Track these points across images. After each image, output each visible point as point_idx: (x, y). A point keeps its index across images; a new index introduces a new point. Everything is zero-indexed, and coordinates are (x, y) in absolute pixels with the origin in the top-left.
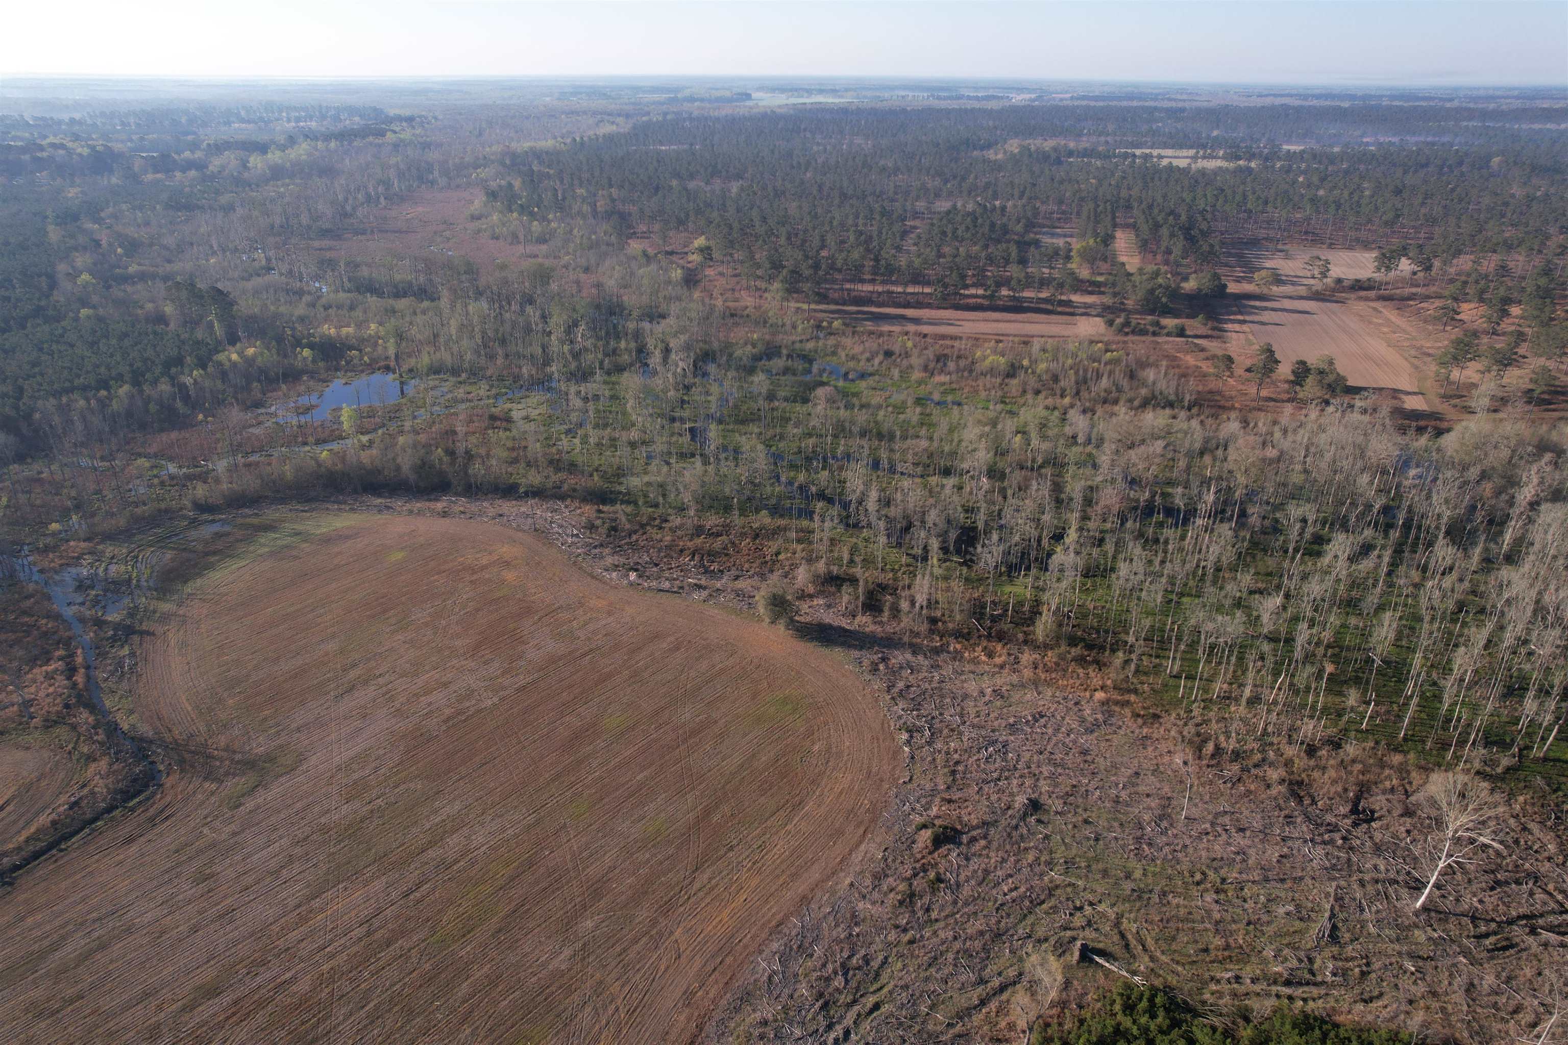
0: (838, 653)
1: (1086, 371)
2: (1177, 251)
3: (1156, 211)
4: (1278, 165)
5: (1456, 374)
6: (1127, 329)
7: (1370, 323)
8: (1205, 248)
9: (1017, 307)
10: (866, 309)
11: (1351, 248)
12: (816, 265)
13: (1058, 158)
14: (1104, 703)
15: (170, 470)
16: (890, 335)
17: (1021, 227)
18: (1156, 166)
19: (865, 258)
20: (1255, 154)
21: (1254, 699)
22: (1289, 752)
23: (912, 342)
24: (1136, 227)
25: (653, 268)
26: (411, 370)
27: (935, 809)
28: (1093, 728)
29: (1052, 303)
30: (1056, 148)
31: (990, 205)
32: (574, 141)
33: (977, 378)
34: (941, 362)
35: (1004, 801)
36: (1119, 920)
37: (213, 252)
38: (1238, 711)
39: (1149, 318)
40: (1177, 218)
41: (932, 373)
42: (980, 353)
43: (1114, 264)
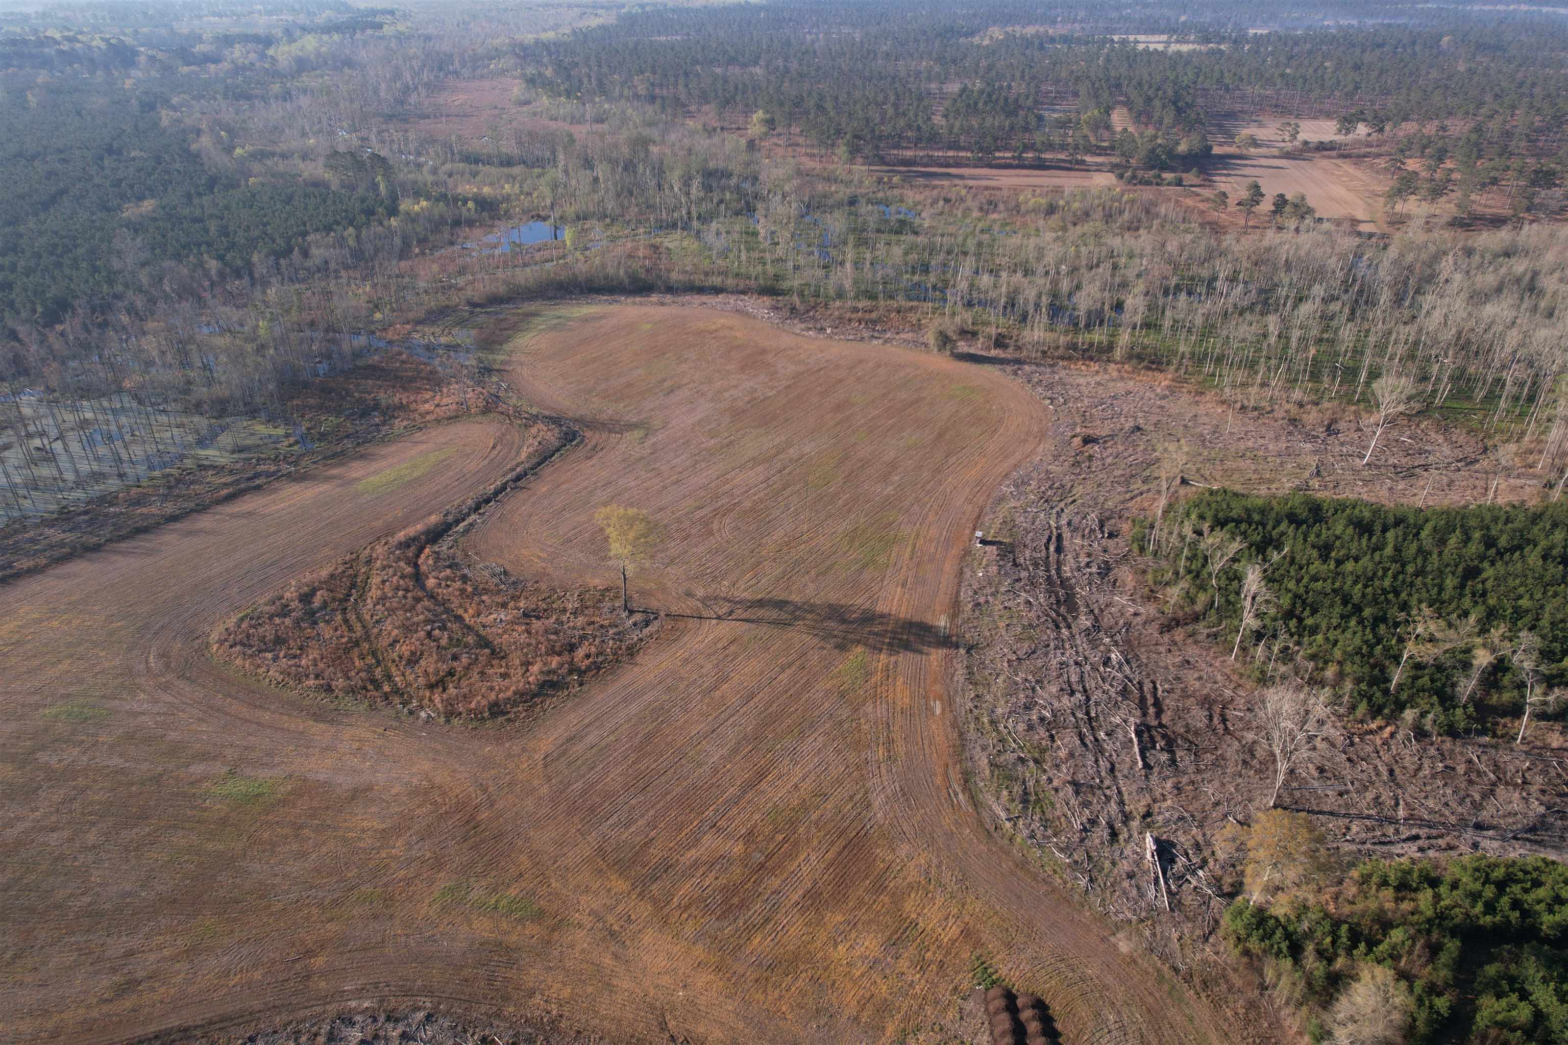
0: (987, 368)
1: (1111, 208)
2: (1168, 120)
3: (1146, 87)
4: (1247, 47)
5: (1399, 207)
6: (1134, 181)
7: (1332, 174)
8: (1193, 116)
9: (1041, 165)
10: (915, 169)
11: (1315, 118)
12: (873, 131)
13: (1041, 44)
14: (1168, 387)
15: (422, 284)
16: (942, 187)
17: (1029, 102)
18: (1134, 49)
19: (910, 127)
20: (1224, 38)
21: (1264, 385)
22: (1287, 406)
23: (963, 192)
24: (1128, 104)
25: (716, 140)
26: (561, 218)
27: (1078, 430)
28: (1164, 397)
29: (1070, 162)
30: (1037, 35)
31: (997, 84)
32: (574, 32)
33: (1024, 216)
34: (992, 205)
35: (1119, 426)
36: (1198, 470)
37: (304, 134)
38: (1254, 390)
39: (1151, 173)
40: (1165, 93)
41: (987, 212)
42: (1021, 198)
43: (1114, 133)
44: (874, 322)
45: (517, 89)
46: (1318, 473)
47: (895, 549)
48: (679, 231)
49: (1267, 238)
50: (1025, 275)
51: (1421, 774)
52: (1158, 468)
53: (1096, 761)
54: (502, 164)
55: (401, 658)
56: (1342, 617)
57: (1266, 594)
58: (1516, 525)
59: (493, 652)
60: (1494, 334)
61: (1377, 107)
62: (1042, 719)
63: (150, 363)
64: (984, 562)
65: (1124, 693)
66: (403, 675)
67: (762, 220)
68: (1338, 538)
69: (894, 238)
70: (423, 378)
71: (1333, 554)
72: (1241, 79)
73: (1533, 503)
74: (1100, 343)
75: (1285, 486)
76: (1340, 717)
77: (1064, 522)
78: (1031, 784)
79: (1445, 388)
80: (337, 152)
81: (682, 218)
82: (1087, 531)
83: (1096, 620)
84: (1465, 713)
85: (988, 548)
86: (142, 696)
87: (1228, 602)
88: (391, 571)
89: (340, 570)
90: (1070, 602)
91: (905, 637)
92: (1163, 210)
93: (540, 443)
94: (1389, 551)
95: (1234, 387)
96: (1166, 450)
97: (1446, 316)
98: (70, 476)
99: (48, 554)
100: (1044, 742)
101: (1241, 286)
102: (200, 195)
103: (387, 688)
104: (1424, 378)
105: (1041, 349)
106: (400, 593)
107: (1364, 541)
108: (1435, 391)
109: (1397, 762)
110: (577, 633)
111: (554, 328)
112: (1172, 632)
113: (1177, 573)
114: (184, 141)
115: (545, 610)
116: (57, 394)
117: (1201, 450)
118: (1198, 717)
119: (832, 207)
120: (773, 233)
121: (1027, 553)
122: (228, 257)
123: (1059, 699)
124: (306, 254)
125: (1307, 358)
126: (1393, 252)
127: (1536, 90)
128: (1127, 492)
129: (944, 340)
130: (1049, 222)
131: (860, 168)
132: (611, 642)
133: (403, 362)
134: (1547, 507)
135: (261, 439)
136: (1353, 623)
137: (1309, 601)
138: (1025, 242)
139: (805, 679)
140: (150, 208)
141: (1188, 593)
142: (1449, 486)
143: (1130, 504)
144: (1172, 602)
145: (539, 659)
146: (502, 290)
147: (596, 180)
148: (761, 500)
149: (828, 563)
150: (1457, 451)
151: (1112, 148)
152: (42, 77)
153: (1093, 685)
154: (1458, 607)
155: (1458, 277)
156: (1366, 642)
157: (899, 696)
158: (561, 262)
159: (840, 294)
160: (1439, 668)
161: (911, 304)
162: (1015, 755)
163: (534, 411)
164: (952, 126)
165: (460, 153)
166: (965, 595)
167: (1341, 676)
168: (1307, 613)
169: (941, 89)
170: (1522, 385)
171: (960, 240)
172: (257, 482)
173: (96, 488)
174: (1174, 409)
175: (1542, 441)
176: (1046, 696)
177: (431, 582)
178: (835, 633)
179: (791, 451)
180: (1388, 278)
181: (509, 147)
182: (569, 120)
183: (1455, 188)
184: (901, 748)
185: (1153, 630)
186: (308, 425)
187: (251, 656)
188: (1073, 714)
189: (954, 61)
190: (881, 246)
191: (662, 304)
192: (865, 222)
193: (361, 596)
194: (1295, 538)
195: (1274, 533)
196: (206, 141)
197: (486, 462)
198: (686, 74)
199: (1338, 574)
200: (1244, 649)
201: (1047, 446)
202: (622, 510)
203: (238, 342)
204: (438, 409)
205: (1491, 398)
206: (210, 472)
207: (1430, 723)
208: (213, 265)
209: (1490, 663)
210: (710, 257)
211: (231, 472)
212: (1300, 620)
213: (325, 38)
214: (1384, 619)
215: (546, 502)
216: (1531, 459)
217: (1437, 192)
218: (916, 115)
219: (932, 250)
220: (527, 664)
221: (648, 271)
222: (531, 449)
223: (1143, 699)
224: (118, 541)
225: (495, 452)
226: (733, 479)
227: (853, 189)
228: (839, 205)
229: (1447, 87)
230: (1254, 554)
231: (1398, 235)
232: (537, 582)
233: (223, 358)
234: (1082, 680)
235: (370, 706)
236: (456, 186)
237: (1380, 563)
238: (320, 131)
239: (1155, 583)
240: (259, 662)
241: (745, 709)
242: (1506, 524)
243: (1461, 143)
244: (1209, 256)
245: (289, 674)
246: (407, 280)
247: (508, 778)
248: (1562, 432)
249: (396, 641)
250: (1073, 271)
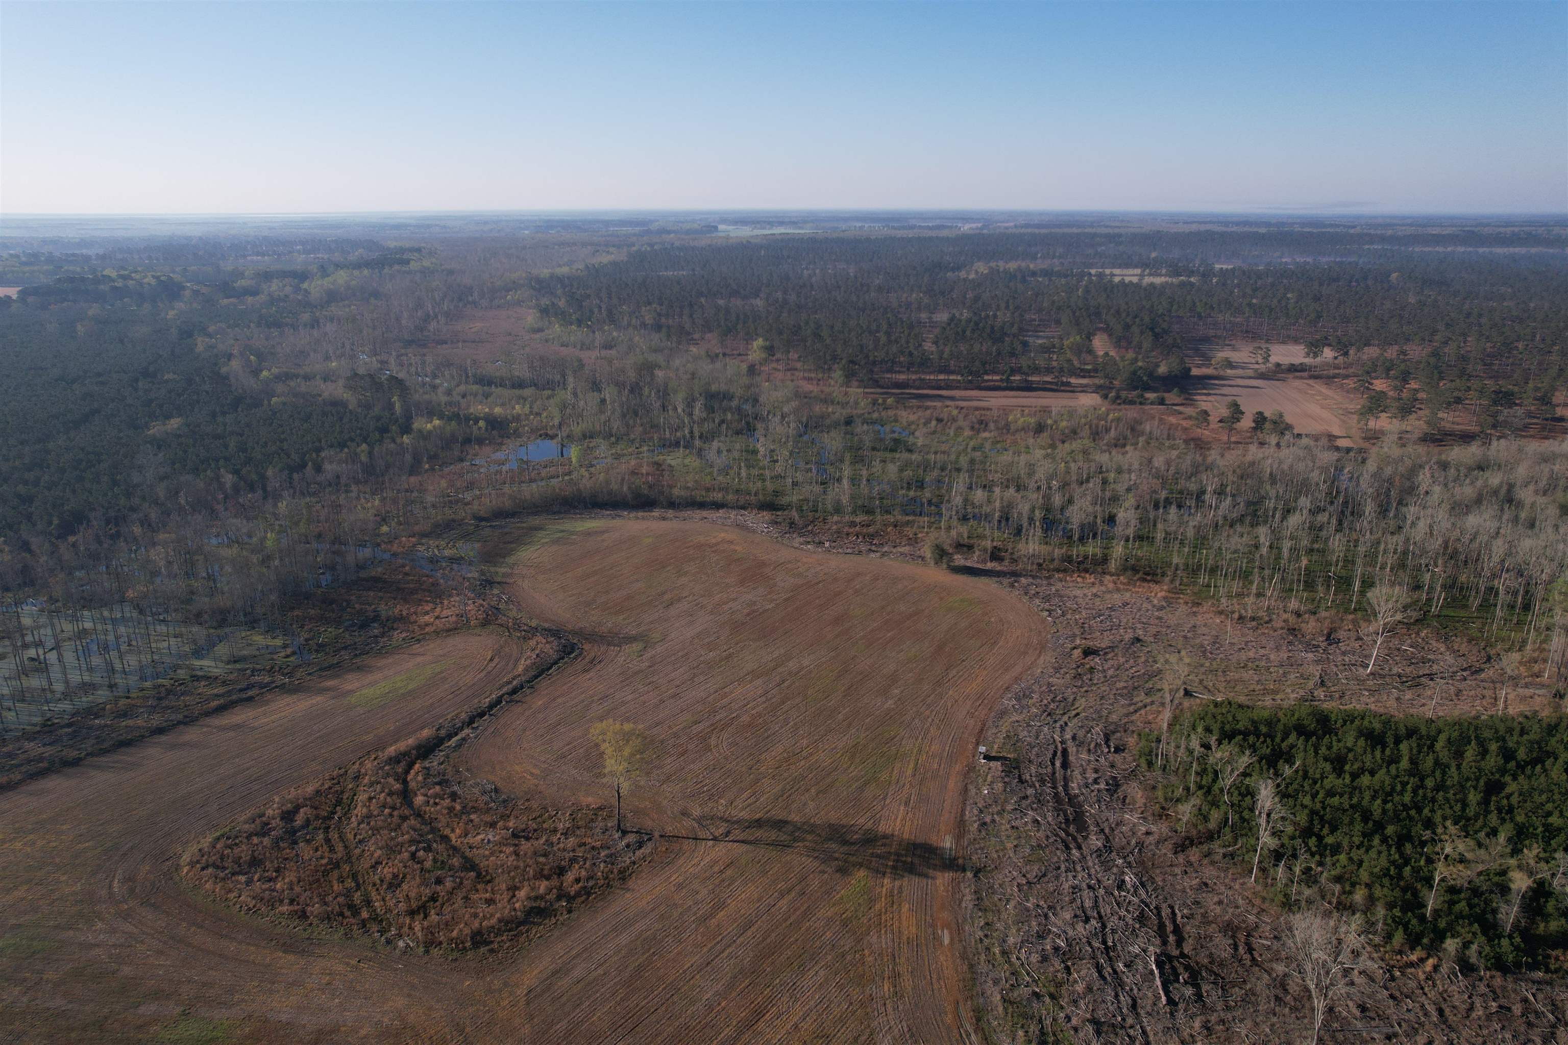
0: (984, 580)
1: (1097, 426)
2: (1146, 345)
3: (1124, 315)
4: (1214, 280)
5: (1372, 424)
6: (1119, 400)
7: (1306, 393)
8: (1170, 341)
9: (1028, 387)
10: (908, 391)
11: (1284, 343)
12: (867, 357)
13: (1024, 277)
14: (1165, 598)
15: (430, 499)
16: (935, 408)
17: (1015, 330)
18: (1111, 281)
19: (902, 353)
20: (1193, 272)
21: (1259, 595)
22: (1285, 616)
23: (955, 412)
24: (1108, 330)
25: (718, 365)
26: (568, 436)
27: (1078, 642)
28: (1161, 608)
29: (1056, 384)
30: (1019, 269)
31: (983, 314)
32: (587, 267)
33: (1013, 434)
34: (982, 424)
35: (1118, 638)
36: (1201, 681)
37: (327, 358)
38: (1250, 600)
39: (1135, 393)
40: (1142, 320)
41: (978, 432)
42: (1011, 418)
43: (1096, 357)
44: (872, 536)
45: (531, 318)
46: (1322, 684)
47: (898, 765)
48: (681, 449)
49: (1250, 453)
50: (1018, 491)
51: (1474, 1015)
52: (1161, 679)
53: (1117, 996)
54: (513, 387)
55: (382, 881)
56: (1364, 835)
57: (1280, 811)
58: (1532, 736)
59: (479, 875)
60: (1481, 543)
61: (1339, 333)
62: (1056, 949)
63: (155, 574)
64: (989, 779)
65: (1142, 918)
66: (384, 900)
67: (762, 439)
68: (1350, 750)
69: (888, 455)
70: (424, 590)
71: (1347, 767)
72: (1212, 308)
73: (1546, 714)
74: (1094, 555)
75: (1290, 696)
76: (1376, 947)
77: (1068, 736)
78: (1048, 1022)
79: (1440, 597)
80: (356, 375)
81: (684, 437)
82: (1092, 746)
83: (1107, 839)
84: (1512, 944)
85: (993, 764)
86: (100, 925)
87: (1243, 819)
88: (379, 787)
89: (326, 786)
90: (1080, 820)
91: (909, 859)
92: (1148, 428)
93: (538, 655)
94: (1405, 764)
95: (1230, 597)
96: (1167, 661)
97: (1431, 527)
98: (59, 687)
99: (23, 769)
100: (1059, 975)
101: (1229, 498)
102: (224, 413)
103: (365, 914)
104: (1417, 587)
105: (1036, 561)
106: (387, 811)
107: (1378, 753)
108: (1429, 600)
109: (1445, 1000)
110: (567, 855)
111: (557, 541)
112: (1187, 852)
113: (1187, 789)
114: (216, 364)
115: (535, 830)
116: (59, 604)
117: (1202, 661)
118: (1221, 946)
119: (829, 427)
120: (773, 451)
121: (1033, 769)
122: (244, 471)
123: (1073, 925)
124: (318, 469)
125: (1300, 568)
126: (1371, 466)
127: (1484, 320)
128: (1130, 705)
129: (941, 554)
130: (1039, 440)
131: (855, 391)
132: (602, 865)
133: (406, 574)
134: (1561, 718)
135: (258, 649)
136: (1376, 841)
137: (1328, 817)
138: (1016, 459)
139: (806, 906)
140: (176, 426)
141: (1200, 810)
142: (1457, 695)
143: (1134, 718)
144: (1185, 820)
145: (526, 883)
146: (508, 504)
147: (603, 401)
148: (760, 715)
149: (829, 780)
150: (1460, 660)
151: (1096, 370)
152: (94, 310)
153: (1109, 911)
154: (1485, 825)
155: (1437, 489)
156: (1393, 863)
157: (905, 923)
158: (566, 478)
159: (838, 510)
160: (1475, 892)
161: (907, 518)
162: (1029, 990)
163: (534, 623)
164: (942, 352)
165: (474, 376)
166: (971, 814)
167: (1371, 900)
168: (1325, 831)
169: (930, 318)
170: (1515, 593)
171: (953, 457)
172: (250, 693)
173: (84, 699)
174: (1172, 620)
175: (1544, 649)
176: (1060, 923)
177: (419, 800)
178: (837, 855)
179: (791, 664)
180: (1371, 490)
181: (521, 371)
182: (579, 347)
183: (1423, 406)
184: (907, 983)
185: (1166, 850)
186: (306, 636)
187: (223, 879)
188: (1089, 944)
189: (942, 293)
190: (877, 464)
191: (664, 519)
192: (861, 441)
193: (346, 814)
194: (1305, 751)
195: (1284, 745)
196: (235, 364)
197: (483, 674)
198: (691, 305)
199: (1355, 788)
200: (1263, 870)
201: (1048, 658)
202: (618, 726)
203: (245, 553)
204: (437, 621)
205: (1487, 606)
206: (203, 683)
207: (1475, 955)
208: (229, 479)
209: (1529, 887)
210: (711, 474)
211: (224, 683)
212: (1320, 838)
213: (356, 273)
214: (1408, 837)
215: (541, 716)
216: (1536, 668)
217: (1405, 410)
218: (908, 342)
219: (926, 466)
220: (513, 889)
221: (650, 487)
222: (529, 662)
223: (1162, 926)
224: (98, 755)
225: (493, 664)
226: (732, 693)
227: (849, 411)
228: (836, 425)
229: (1401, 317)
230: (1265, 767)
231: (1374, 450)
232: (528, 800)
233: (228, 569)
234: (1096, 905)
235: (346, 934)
236: (468, 407)
237: (1397, 776)
238: (343, 355)
239: (1166, 799)
240: (231, 886)
241: (741, 939)
242: (1521, 735)
243: (1422, 366)
244: (1196, 470)
245: (262, 899)
246: (415, 494)
247: (487, 1016)
248: (1563, 640)
249: (378, 863)
250: (1064, 486)
